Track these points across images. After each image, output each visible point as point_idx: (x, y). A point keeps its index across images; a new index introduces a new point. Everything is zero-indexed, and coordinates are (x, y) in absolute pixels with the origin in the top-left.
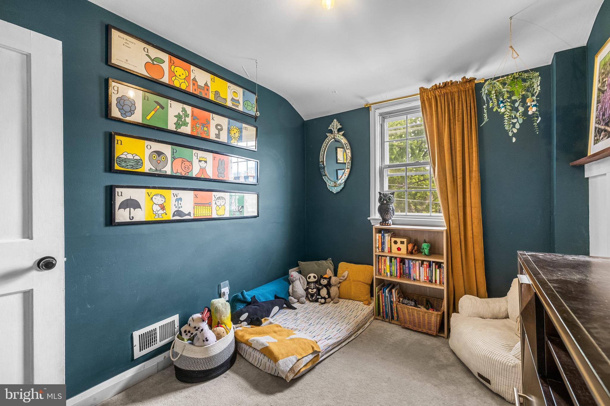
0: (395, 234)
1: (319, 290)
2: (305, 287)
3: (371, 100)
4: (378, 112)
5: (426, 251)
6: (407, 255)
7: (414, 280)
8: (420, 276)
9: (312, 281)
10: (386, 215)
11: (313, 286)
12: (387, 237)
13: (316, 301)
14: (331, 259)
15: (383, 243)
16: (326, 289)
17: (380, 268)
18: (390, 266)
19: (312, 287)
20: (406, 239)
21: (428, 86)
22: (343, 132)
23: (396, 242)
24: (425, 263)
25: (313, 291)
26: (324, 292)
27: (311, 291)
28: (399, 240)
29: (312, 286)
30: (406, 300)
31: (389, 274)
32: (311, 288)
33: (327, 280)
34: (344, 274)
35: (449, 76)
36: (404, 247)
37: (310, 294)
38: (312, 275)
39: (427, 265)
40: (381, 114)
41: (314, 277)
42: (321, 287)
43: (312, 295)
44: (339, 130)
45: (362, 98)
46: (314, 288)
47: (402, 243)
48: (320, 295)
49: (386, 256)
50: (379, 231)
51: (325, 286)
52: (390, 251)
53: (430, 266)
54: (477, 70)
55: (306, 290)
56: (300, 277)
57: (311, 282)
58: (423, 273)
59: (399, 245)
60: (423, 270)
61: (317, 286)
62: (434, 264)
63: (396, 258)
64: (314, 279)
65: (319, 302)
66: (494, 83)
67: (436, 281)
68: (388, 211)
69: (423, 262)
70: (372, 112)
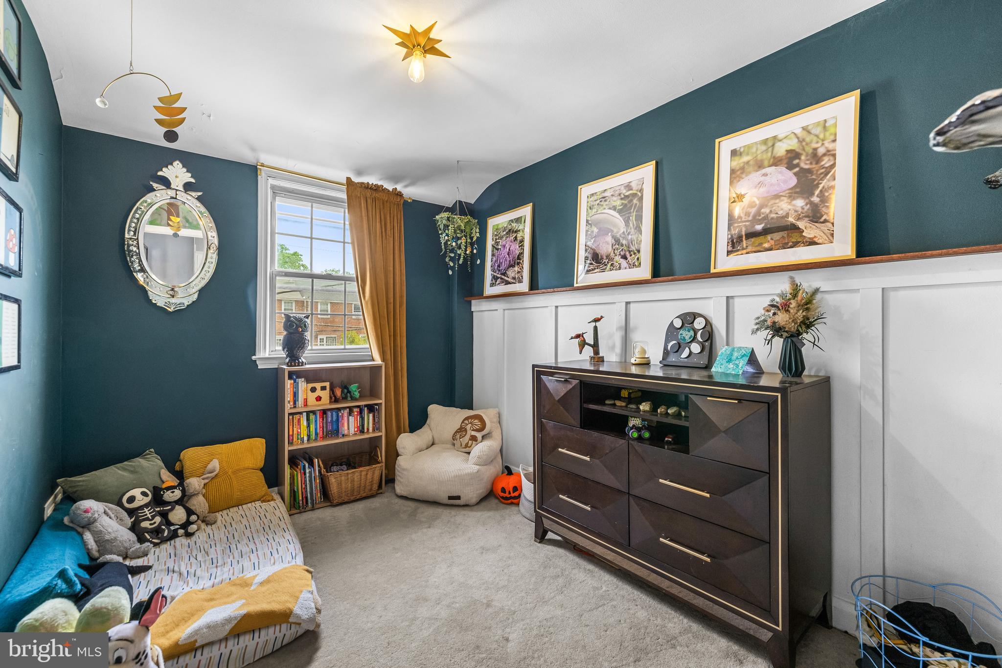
0: (312, 377)
1: (164, 515)
2: (129, 521)
3: (265, 158)
4: (271, 181)
5: (357, 395)
6: (330, 405)
7: (343, 435)
8: (348, 429)
9: (142, 503)
10: (301, 349)
11: (150, 513)
12: (302, 384)
13: (174, 535)
14: (152, 450)
15: (295, 395)
16: (181, 507)
17: (291, 433)
18: (308, 426)
19: (149, 516)
20: (329, 383)
21: (356, 179)
22: (200, 194)
23: (313, 390)
24: (356, 410)
25: (155, 523)
26: (178, 515)
27: (151, 524)
28: (318, 386)
29: (146, 515)
30: (335, 467)
31: (306, 438)
32: (148, 519)
33: (179, 489)
34: (210, 467)
35: (381, 180)
36: (325, 395)
37: (147, 533)
38: (136, 492)
39: (357, 412)
40: (274, 187)
41: (144, 494)
42: (170, 507)
43: (157, 532)
44: (188, 187)
45: (253, 149)
46: (153, 517)
47: (323, 388)
48: (173, 525)
49: (301, 413)
50: (291, 375)
51: (180, 502)
52: (306, 405)
53: (361, 412)
54: (406, 186)
55: (134, 528)
56: (105, 507)
57: (141, 508)
58: (353, 423)
59: (319, 392)
60: (353, 420)
61: (158, 509)
62: (366, 408)
63: (314, 412)
64: (145, 498)
65: (179, 537)
66: (454, 218)
67: (368, 429)
68: (304, 343)
69: (351, 409)
70: (263, 177)
